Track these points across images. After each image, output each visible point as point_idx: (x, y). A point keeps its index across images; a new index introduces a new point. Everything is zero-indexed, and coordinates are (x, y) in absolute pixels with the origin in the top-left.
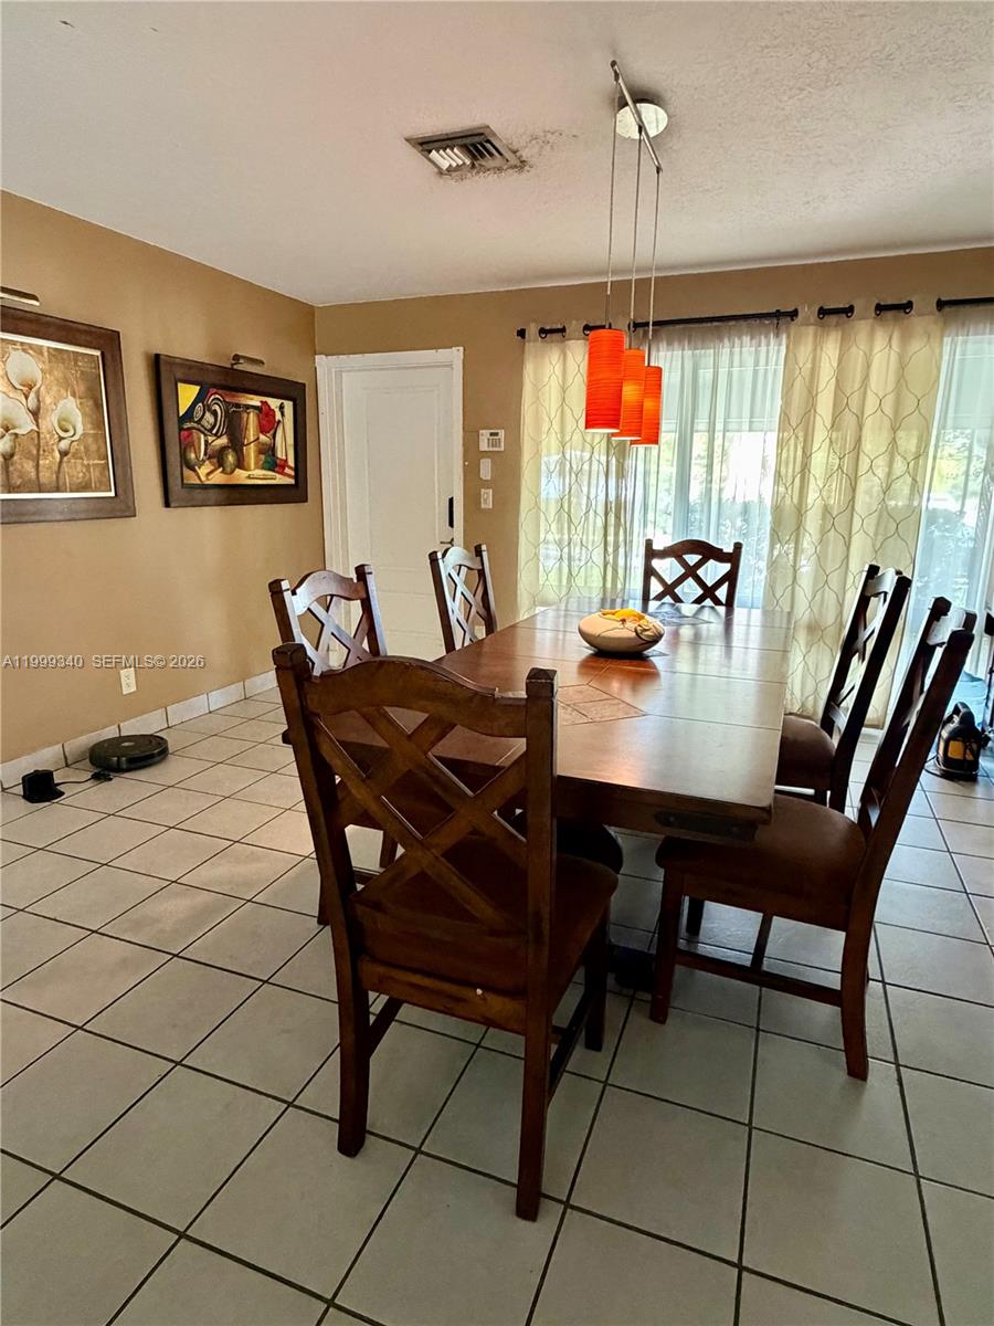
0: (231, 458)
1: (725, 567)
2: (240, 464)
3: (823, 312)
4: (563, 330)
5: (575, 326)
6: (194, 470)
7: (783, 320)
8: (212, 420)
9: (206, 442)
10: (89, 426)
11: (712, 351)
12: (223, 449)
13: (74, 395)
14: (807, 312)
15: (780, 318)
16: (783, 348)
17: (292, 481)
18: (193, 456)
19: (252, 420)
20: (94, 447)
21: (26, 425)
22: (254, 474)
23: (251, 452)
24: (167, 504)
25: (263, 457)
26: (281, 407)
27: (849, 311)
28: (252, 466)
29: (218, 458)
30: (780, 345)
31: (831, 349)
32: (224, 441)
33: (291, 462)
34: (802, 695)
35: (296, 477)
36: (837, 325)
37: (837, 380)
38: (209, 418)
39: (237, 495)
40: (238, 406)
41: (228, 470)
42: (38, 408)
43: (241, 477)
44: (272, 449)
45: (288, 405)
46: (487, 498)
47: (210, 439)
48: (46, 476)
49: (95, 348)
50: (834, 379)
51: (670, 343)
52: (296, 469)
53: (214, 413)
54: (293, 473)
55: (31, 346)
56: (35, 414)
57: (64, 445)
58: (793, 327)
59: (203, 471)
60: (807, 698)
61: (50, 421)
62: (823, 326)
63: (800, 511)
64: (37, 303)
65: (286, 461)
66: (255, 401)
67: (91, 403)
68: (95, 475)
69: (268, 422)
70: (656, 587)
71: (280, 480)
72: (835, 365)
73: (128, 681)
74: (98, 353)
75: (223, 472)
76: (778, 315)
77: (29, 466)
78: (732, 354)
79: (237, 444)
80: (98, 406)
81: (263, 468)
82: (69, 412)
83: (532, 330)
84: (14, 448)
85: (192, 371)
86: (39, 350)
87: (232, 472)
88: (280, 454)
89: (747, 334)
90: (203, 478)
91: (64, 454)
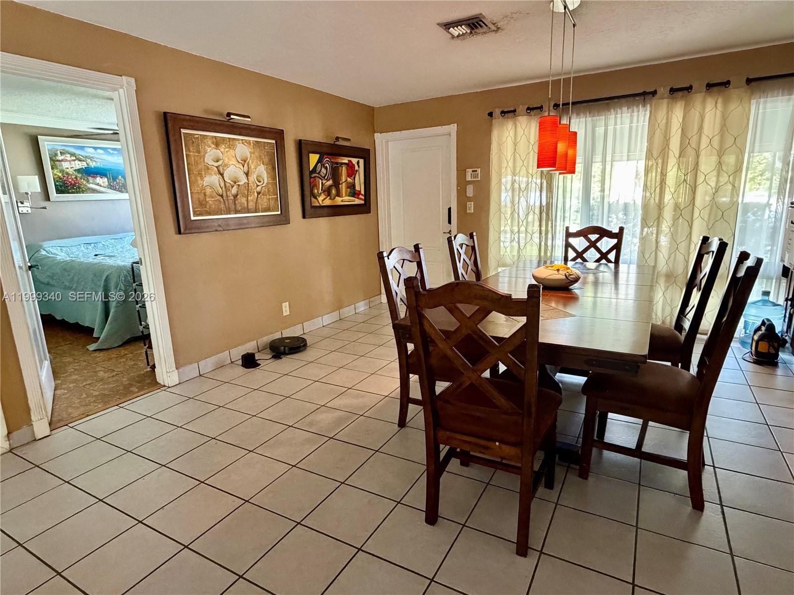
0: (334, 191)
1: (615, 241)
2: (338, 194)
3: (673, 91)
4: (514, 111)
5: (522, 108)
6: (317, 199)
7: (648, 97)
8: (325, 172)
9: (322, 183)
10: (270, 179)
11: (604, 117)
12: (330, 186)
13: (263, 164)
14: (663, 91)
15: (645, 96)
16: (648, 113)
17: (363, 202)
18: (316, 191)
19: (344, 170)
20: (271, 190)
21: (243, 180)
22: (345, 199)
23: (343, 187)
24: (304, 217)
25: (349, 190)
26: (358, 163)
27: (689, 89)
28: (344, 195)
29: (328, 192)
30: (646, 111)
31: (678, 113)
32: (330, 182)
33: (363, 192)
34: (662, 316)
35: (365, 200)
36: (682, 97)
37: (682, 130)
38: (324, 170)
39: (337, 211)
40: (337, 163)
41: (332, 197)
42: (248, 171)
43: (339, 201)
44: (354, 185)
45: (362, 161)
46: (471, 207)
47: (324, 182)
48: (251, 205)
49: (272, 139)
50: (680, 129)
51: (578, 114)
52: (365, 196)
53: (326, 168)
54: (363, 198)
55: (246, 141)
56: (247, 174)
57: (259, 189)
58: (655, 101)
59: (320, 199)
60: (666, 317)
61: (253, 177)
62: (673, 98)
63: (660, 207)
64: (250, 120)
65: (360, 191)
66: (345, 160)
67: (270, 167)
68: (272, 203)
69: (352, 171)
70: (572, 254)
71: (357, 201)
72: (681, 120)
73: (286, 309)
74: (274, 142)
75: (330, 199)
76: (644, 94)
77: (244, 200)
78: (616, 118)
79: (336, 184)
80: (274, 168)
81: (349, 196)
82: (261, 171)
83: (497, 112)
84: (238, 192)
85: (316, 147)
86: (249, 143)
87: (334, 198)
88: (357, 188)
89: (625, 107)
90: (321, 203)
91: (259, 193)
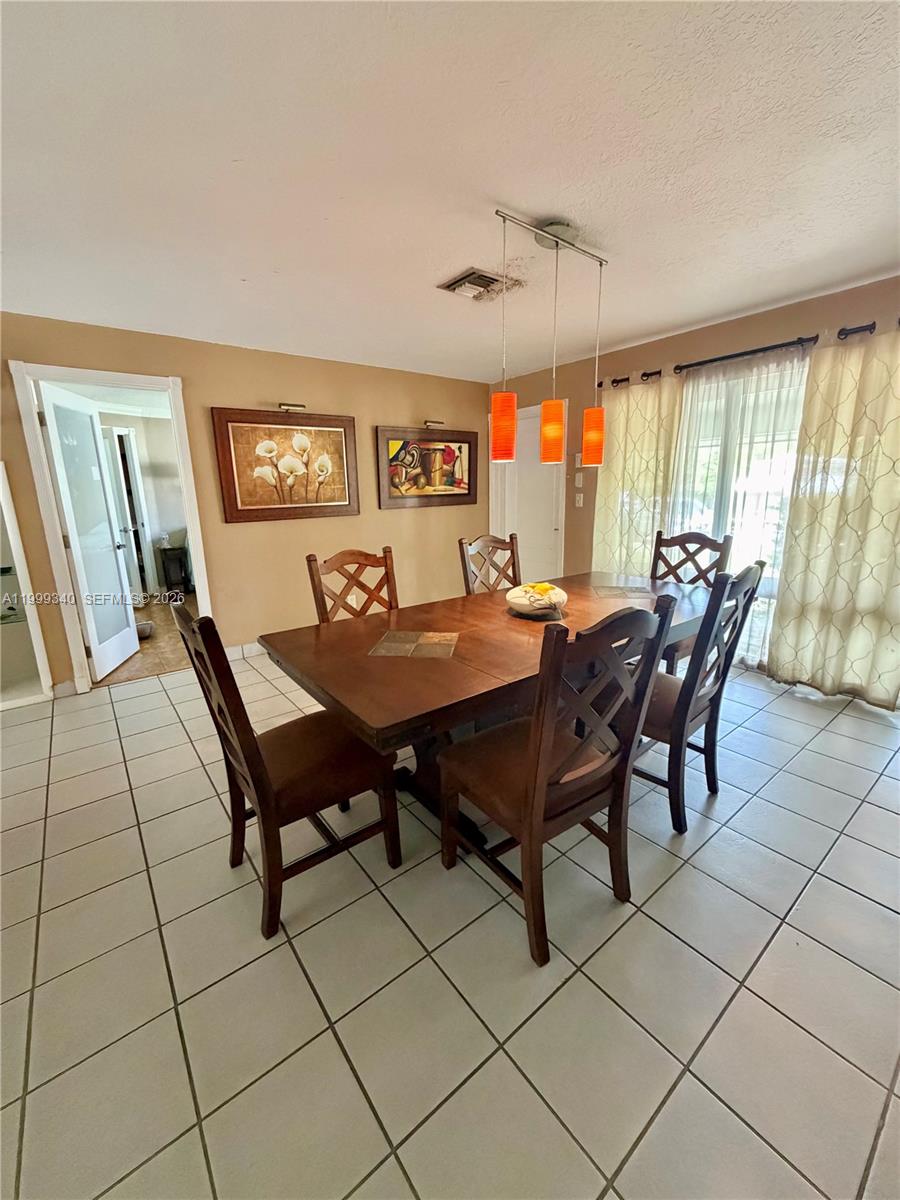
0: (422, 480)
2: (429, 483)
3: (844, 333)
5: (636, 375)
6: (397, 488)
7: (806, 345)
8: (410, 459)
9: (406, 472)
10: (335, 468)
12: (418, 475)
13: (327, 453)
14: (828, 334)
15: (803, 344)
16: (806, 369)
17: (466, 492)
18: (397, 480)
19: (438, 457)
20: (338, 479)
21: (302, 470)
22: (439, 488)
23: (437, 476)
24: (380, 508)
25: (445, 478)
26: (460, 448)
27: (871, 328)
28: (437, 483)
29: (414, 480)
30: (804, 367)
31: (852, 363)
32: (418, 470)
33: (466, 480)
35: (469, 489)
36: (861, 341)
37: (858, 391)
39: (427, 501)
40: (428, 450)
41: (420, 486)
42: (308, 461)
43: (429, 490)
44: (453, 473)
45: (465, 447)
46: (580, 500)
47: (409, 470)
48: (312, 495)
49: (340, 427)
50: (856, 391)
52: (469, 484)
53: (413, 455)
54: (467, 487)
55: (306, 431)
56: (306, 465)
57: (321, 479)
58: (815, 349)
59: (403, 489)
61: (316, 466)
62: (844, 345)
64: (304, 409)
65: (462, 479)
66: (441, 446)
67: (337, 456)
68: (338, 494)
69: (449, 457)
71: (457, 491)
72: (857, 378)
74: (342, 430)
75: (417, 488)
76: (801, 341)
77: (303, 490)
79: (427, 472)
80: (341, 457)
81: (445, 485)
82: (325, 462)
83: (607, 382)
84: (295, 482)
85: (395, 432)
86: (310, 432)
87: (423, 488)
88: (458, 475)
89: (773, 362)
90: (404, 492)
91: (321, 483)
